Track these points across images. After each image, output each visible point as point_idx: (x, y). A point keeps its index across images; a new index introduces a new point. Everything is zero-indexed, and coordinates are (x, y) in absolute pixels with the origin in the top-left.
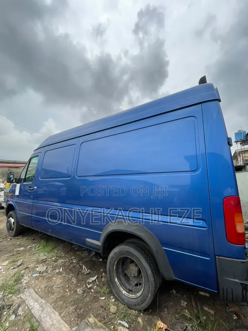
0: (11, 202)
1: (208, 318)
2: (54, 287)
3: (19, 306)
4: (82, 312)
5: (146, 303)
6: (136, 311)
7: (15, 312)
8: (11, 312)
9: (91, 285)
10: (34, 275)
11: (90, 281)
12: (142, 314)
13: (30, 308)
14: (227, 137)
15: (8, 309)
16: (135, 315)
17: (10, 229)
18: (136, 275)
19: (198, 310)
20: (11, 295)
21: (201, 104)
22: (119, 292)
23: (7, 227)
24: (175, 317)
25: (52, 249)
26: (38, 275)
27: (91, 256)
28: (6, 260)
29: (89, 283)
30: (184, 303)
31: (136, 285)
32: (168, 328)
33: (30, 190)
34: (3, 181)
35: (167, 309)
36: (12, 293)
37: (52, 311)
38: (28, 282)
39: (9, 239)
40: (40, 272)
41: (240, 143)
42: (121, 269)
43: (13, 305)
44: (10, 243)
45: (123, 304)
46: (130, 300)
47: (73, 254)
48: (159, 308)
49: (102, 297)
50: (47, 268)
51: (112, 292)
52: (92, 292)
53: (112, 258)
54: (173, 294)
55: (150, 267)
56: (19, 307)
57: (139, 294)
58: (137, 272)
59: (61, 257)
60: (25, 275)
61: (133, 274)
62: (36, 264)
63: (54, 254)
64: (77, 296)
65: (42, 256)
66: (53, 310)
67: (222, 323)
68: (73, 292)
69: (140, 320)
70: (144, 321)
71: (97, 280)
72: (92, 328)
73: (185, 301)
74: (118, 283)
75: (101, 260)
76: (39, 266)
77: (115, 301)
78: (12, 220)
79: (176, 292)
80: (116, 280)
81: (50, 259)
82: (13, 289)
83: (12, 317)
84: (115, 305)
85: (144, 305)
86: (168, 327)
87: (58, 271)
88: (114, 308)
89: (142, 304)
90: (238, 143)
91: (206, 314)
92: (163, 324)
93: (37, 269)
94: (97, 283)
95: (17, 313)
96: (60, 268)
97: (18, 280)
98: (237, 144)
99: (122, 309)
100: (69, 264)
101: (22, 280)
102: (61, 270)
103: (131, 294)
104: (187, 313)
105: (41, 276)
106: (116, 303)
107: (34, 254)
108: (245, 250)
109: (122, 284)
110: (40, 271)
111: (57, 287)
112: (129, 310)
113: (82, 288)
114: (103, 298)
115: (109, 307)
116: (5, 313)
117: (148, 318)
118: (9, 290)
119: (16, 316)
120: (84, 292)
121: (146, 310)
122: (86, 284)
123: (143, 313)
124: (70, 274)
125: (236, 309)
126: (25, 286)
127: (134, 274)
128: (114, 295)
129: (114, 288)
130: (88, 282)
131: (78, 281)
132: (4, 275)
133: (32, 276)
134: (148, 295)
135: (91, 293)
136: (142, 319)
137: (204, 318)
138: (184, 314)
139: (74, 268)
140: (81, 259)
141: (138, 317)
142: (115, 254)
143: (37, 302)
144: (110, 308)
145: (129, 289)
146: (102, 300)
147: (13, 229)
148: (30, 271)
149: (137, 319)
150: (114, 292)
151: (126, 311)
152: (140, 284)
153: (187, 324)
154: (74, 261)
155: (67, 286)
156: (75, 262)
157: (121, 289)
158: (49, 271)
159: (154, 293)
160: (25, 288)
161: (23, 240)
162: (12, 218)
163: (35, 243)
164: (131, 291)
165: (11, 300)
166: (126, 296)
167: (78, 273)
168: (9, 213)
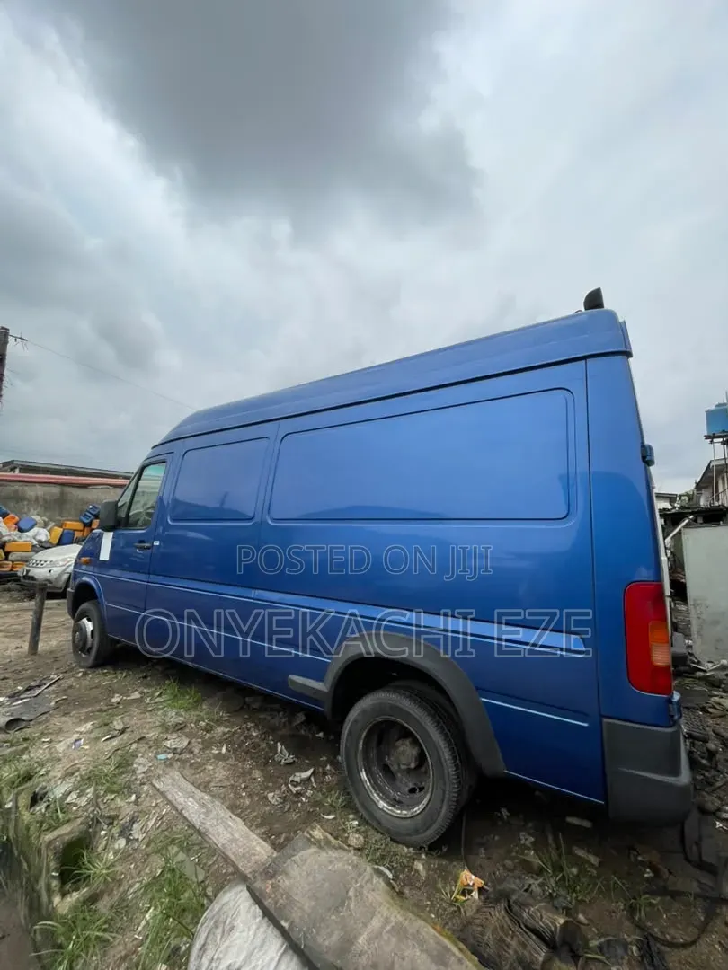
0: (85, 579)
1: (582, 872)
2: (213, 784)
3: (133, 821)
4: (282, 840)
5: (435, 827)
6: (411, 849)
7: (125, 832)
8: (115, 830)
9: (298, 788)
10: (162, 757)
11: (297, 779)
12: (424, 856)
13: (180, 807)
14: (643, 442)
15: (109, 825)
16: (406, 857)
17: (83, 650)
18: (413, 766)
19: (560, 855)
20: (113, 796)
21: (584, 362)
22: (368, 805)
23: (74, 642)
24: (504, 866)
25: (195, 702)
26: (170, 756)
27: (295, 724)
28: (86, 720)
29: (296, 784)
30: (526, 839)
31: (412, 791)
32: (485, 887)
33: (142, 548)
34: (44, 521)
35: (485, 849)
36: (113, 792)
37: (228, 816)
38: (149, 770)
39: (80, 675)
40: (174, 751)
41: (721, 440)
42: (375, 751)
43: (120, 818)
44: (85, 682)
45: (378, 832)
46: (397, 821)
47: (250, 717)
48: (465, 846)
49: (329, 814)
50: (189, 743)
51: (353, 802)
52: (303, 803)
53: (356, 721)
54: (501, 818)
55: (447, 745)
56: (134, 823)
57: (417, 809)
58: (416, 761)
59: (219, 722)
60: (140, 755)
61: (404, 764)
62: (162, 733)
63: (202, 714)
64: (268, 808)
65: (173, 717)
66: (230, 814)
67: (615, 883)
68: (257, 799)
69: (419, 866)
70: (429, 870)
71: (312, 779)
72: (320, 847)
73: (530, 834)
74: (368, 783)
75: (321, 735)
76: (169, 737)
77: (358, 825)
78: (89, 626)
79: (508, 814)
80: (364, 775)
81: (193, 725)
82: (115, 783)
83: (119, 842)
84: (359, 833)
85: (431, 834)
86: (486, 884)
87: (217, 752)
88: (357, 839)
89: (425, 831)
90: (715, 440)
91: (580, 863)
92: (473, 877)
93: (168, 744)
94: (315, 785)
95: (131, 835)
96: (222, 746)
97: (125, 764)
98: (712, 442)
99: (376, 841)
100: (242, 738)
101: (135, 766)
102: (224, 750)
103: (398, 809)
104: (531, 856)
105: (178, 760)
106: (363, 829)
107: (151, 711)
108: (670, 706)
109: (376, 785)
110: (175, 749)
111: (219, 784)
112: (394, 845)
113: (277, 792)
114: (331, 817)
115: (346, 835)
116: (103, 833)
117: (438, 864)
118: (108, 785)
119: (128, 841)
120: (284, 799)
121: (433, 848)
122: (286, 785)
123: (426, 855)
124: (245, 760)
125: (654, 857)
126: (143, 778)
127: (409, 765)
128: (356, 812)
129: (357, 794)
130: (292, 781)
131: (268, 777)
132: (87, 752)
133: (156, 757)
134: (441, 808)
135: (300, 804)
136: (423, 865)
137: (574, 870)
138: (525, 857)
139: (254, 748)
140: (270, 730)
141: (414, 860)
142: (364, 712)
143: (193, 797)
144: (347, 838)
145: (395, 800)
146: (328, 820)
147: (91, 648)
148: (150, 747)
149: (413, 863)
150: (358, 805)
151: (386, 845)
152: (421, 789)
153: (531, 881)
154: (254, 734)
155: (243, 786)
156: (257, 736)
157: (376, 797)
158: (196, 751)
159: (455, 803)
160: (144, 784)
161: (116, 677)
162: (89, 620)
163: (148, 686)
164: (399, 802)
165: (113, 806)
166: (387, 813)
167: (266, 761)
168: (81, 608)
